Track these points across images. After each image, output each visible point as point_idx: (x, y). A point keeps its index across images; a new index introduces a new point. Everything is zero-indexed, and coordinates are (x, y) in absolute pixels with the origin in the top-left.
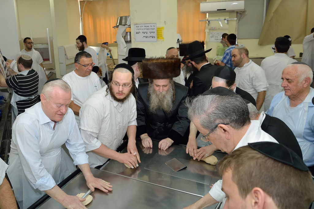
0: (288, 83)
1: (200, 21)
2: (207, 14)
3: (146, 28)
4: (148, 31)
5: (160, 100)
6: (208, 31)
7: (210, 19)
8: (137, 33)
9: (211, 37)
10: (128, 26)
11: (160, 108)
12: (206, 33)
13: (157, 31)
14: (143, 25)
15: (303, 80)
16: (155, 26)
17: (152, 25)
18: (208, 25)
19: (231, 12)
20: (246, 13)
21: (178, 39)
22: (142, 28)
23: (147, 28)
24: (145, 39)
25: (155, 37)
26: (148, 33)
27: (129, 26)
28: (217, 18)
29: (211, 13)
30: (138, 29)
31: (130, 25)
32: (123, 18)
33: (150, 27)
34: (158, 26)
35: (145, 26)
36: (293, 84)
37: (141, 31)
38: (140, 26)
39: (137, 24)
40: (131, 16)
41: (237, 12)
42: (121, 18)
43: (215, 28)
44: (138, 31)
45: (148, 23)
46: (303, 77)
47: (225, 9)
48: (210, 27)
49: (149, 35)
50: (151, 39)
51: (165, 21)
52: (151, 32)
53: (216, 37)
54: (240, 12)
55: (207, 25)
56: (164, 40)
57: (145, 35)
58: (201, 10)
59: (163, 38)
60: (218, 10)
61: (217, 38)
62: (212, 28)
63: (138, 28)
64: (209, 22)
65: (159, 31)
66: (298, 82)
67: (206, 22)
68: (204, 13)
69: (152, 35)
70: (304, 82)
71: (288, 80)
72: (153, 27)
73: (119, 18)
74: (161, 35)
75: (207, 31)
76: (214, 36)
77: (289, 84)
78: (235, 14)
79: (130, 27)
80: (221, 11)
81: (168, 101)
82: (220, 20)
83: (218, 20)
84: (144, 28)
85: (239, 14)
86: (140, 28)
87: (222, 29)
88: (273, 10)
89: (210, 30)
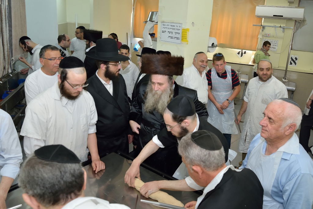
0: (268, 123)
1: (253, 25)
2: (263, 19)
3: (171, 27)
4: (174, 31)
6: (261, 37)
7: (265, 24)
8: (163, 32)
10: (156, 23)
12: (259, 39)
13: (183, 32)
14: (170, 24)
15: (287, 126)
16: (181, 27)
17: (178, 25)
18: (263, 31)
19: (290, 19)
21: (213, 44)
22: (168, 27)
23: (173, 27)
24: (170, 39)
25: (180, 39)
26: (174, 33)
28: (272, 25)
29: (266, 17)
31: (157, 22)
32: (154, 13)
33: (175, 27)
34: (184, 27)
35: (171, 26)
36: (274, 125)
37: (167, 30)
38: (166, 24)
39: (164, 22)
40: (159, 11)
43: (269, 35)
44: (164, 30)
45: (175, 22)
46: (289, 122)
47: (282, 16)
48: (263, 33)
49: (174, 35)
50: (175, 40)
51: (193, 23)
52: (176, 33)
54: (300, 21)
55: (261, 30)
56: (188, 43)
57: (170, 35)
58: (256, 14)
59: (187, 41)
60: (274, 16)
62: (266, 34)
63: (165, 27)
64: (263, 27)
66: (280, 126)
68: (260, 17)
69: (177, 36)
70: (288, 128)
71: (270, 118)
72: (179, 28)
73: (151, 13)
74: (186, 38)
77: (269, 125)
78: (294, 23)
80: (278, 17)
82: (275, 27)
83: (273, 27)
84: (170, 27)
85: (299, 23)
86: (166, 26)
87: (277, 37)
89: (263, 36)
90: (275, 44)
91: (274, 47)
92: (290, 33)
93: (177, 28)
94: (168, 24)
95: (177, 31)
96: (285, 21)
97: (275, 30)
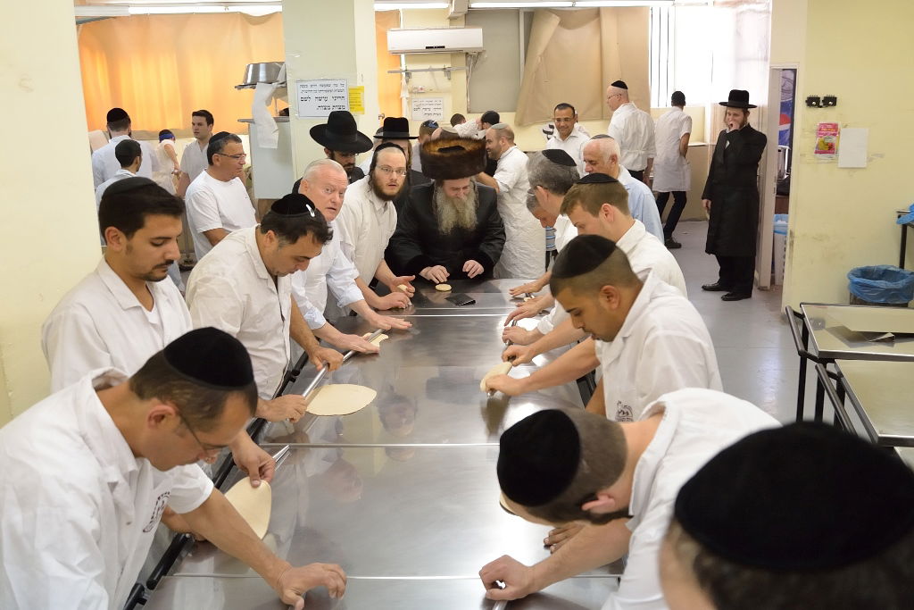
1: (389, 72)
2: (403, 56)
3: (323, 89)
4: (329, 95)
5: (458, 212)
6: (407, 96)
7: (410, 67)
8: (303, 99)
9: (415, 110)
10: (280, 86)
12: (404, 100)
13: (350, 94)
14: (318, 83)
16: (345, 85)
17: (338, 82)
18: (407, 82)
19: (456, 53)
20: (486, 56)
22: (314, 89)
23: (327, 88)
26: (330, 99)
27: (283, 85)
28: (427, 66)
29: (412, 55)
30: (306, 92)
31: (285, 83)
32: (262, 66)
33: (332, 88)
34: (351, 84)
35: (322, 85)
37: (313, 95)
38: (309, 84)
39: (301, 81)
41: (467, 53)
42: (256, 67)
43: (422, 89)
44: (305, 95)
45: (330, 78)
47: (444, 47)
48: (410, 86)
49: (331, 102)
52: (335, 98)
54: (474, 54)
55: (404, 81)
56: (364, 113)
57: (323, 103)
58: (390, 48)
60: (427, 48)
61: (428, 112)
62: (416, 88)
63: (305, 89)
64: (408, 74)
65: (353, 96)
67: (402, 76)
68: (397, 54)
69: (339, 102)
72: (340, 87)
73: (251, 66)
75: (405, 95)
76: (422, 107)
78: (464, 58)
79: (286, 87)
80: (435, 51)
82: (431, 70)
83: (426, 70)
84: (319, 88)
85: (471, 58)
86: (309, 88)
87: (438, 91)
88: (540, 50)
89: (411, 92)
90: (439, 106)
91: (438, 111)
92: (461, 78)
93: (336, 88)
94: (315, 83)
95: (337, 94)
96: (449, 56)
97: (433, 75)
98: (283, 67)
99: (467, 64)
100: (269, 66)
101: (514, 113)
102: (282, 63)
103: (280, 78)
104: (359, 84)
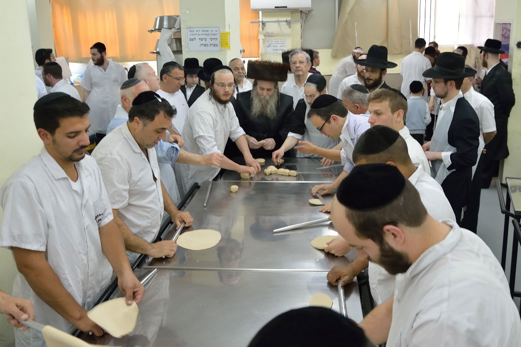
1: (251, 22)
2: (260, 13)
3: (204, 33)
4: (208, 37)
5: (262, 105)
6: (263, 37)
7: (265, 20)
8: (191, 40)
9: (268, 47)
11: (262, 115)
12: (261, 41)
13: (221, 37)
14: (201, 29)
16: (218, 31)
17: (214, 29)
18: (263, 29)
19: (294, 11)
20: (313, 13)
22: (198, 33)
23: (207, 33)
24: (203, 48)
25: (218, 45)
26: (208, 40)
27: (179, 30)
28: (275, 19)
29: (267, 12)
30: (193, 35)
32: (165, 18)
33: (210, 32)
34: (222, 30)
35: (203, 31)
37: (197, 37)
38: (195, 30)
39: (190, 28)
40: (181, 15)
41: (301, 11)
42: (162, 18)
43: (272, 34)
44: (192, 37)
45: (208, 27)
47: (286, 7)
48: (264, 32)
49: (209, 42)
50: (213, 48)
52: (212, 39)
53: (274, 46)
54: (306, 12)
55: (261, 29)
56: (230, 49)
57: (204, 42)
58: (252, 7)
60: (275, 7)
61: (276, 48)
62: (268, 33)
63: (193, 33)
64: (264, 24)
65: (223, 38)
67: (259, 25)
68: (256, 11)
69: (214, 42)
72: (214, 32)
73: (159, 18)
74: (226, 43)
75: (261, 37)
76: (272, 45)
78: (299, 14)
79: (180, 31)
80: (280, 9)
81: (272, 106)
82: (278, 22)
83: (275, 22)
84: (201, 32)
85: (304, 14)
86: (195, 33)
87: (283, 35)
88: (348, 9)
89: (265, 36)
90: (283, 45)
92: (297, 27)
93: (213, 33)
94: (198, 29)
95: (213, 37)
96: (290, 13)
97: (279, 25)
98: (178, 19)
99: (302, 18)
100: (170, 18)
101: (331, 50)
102: (178, 16)
103: (177, 26)
104: (227, 30)
